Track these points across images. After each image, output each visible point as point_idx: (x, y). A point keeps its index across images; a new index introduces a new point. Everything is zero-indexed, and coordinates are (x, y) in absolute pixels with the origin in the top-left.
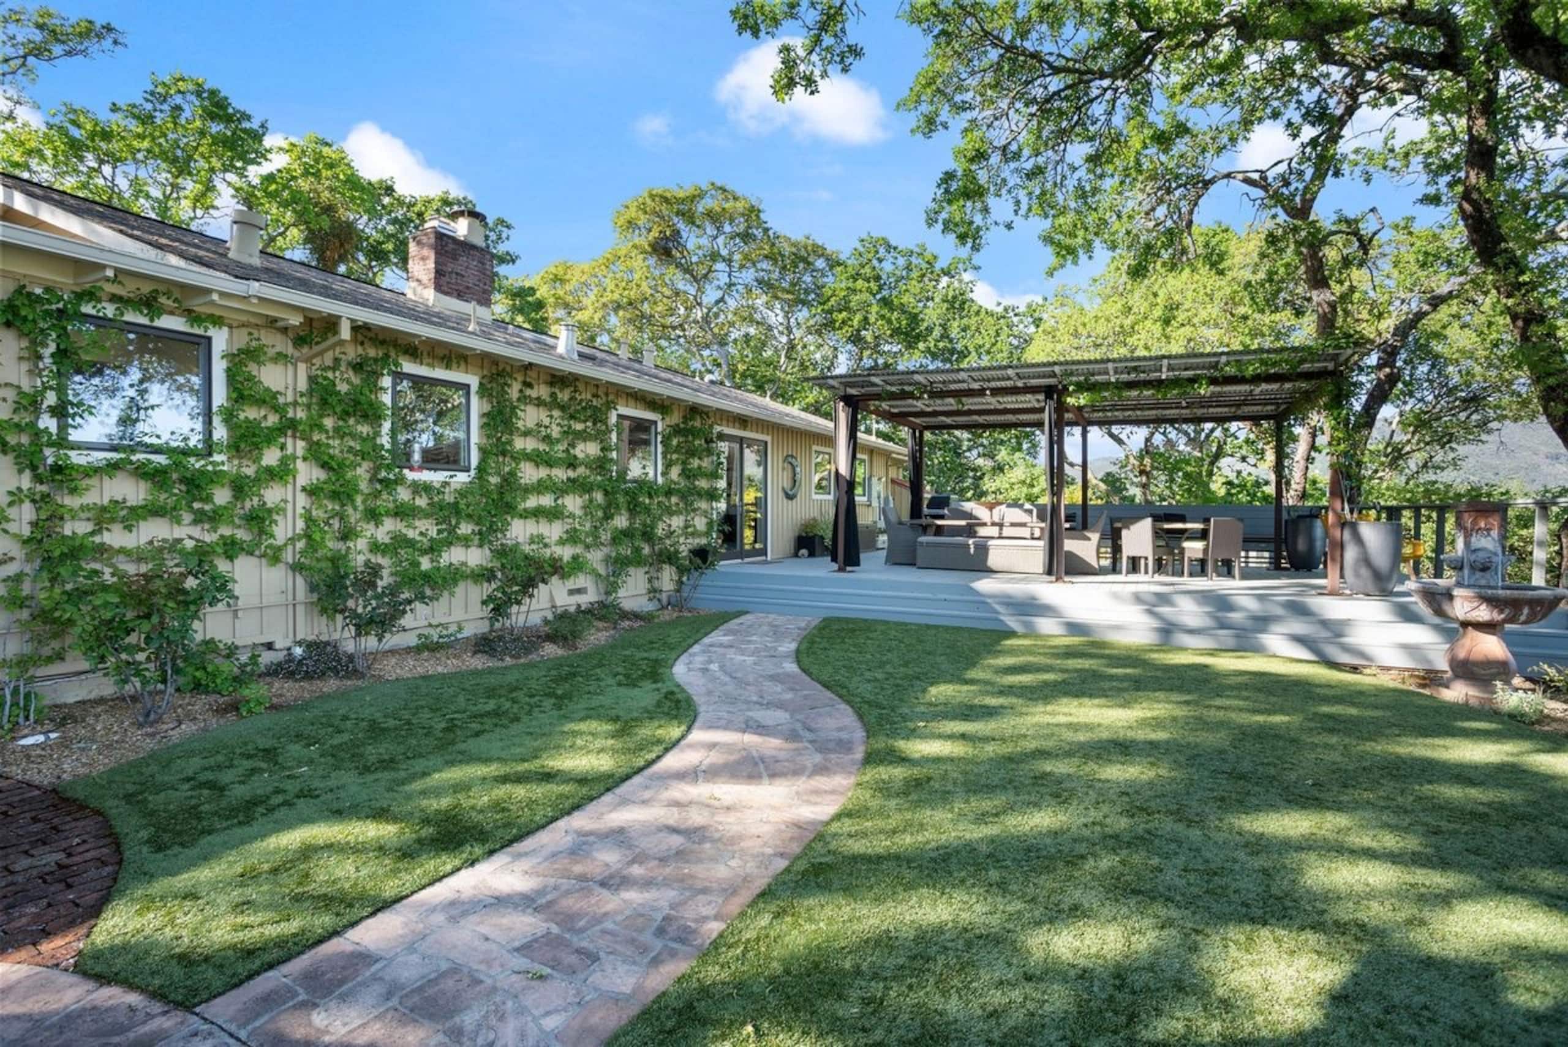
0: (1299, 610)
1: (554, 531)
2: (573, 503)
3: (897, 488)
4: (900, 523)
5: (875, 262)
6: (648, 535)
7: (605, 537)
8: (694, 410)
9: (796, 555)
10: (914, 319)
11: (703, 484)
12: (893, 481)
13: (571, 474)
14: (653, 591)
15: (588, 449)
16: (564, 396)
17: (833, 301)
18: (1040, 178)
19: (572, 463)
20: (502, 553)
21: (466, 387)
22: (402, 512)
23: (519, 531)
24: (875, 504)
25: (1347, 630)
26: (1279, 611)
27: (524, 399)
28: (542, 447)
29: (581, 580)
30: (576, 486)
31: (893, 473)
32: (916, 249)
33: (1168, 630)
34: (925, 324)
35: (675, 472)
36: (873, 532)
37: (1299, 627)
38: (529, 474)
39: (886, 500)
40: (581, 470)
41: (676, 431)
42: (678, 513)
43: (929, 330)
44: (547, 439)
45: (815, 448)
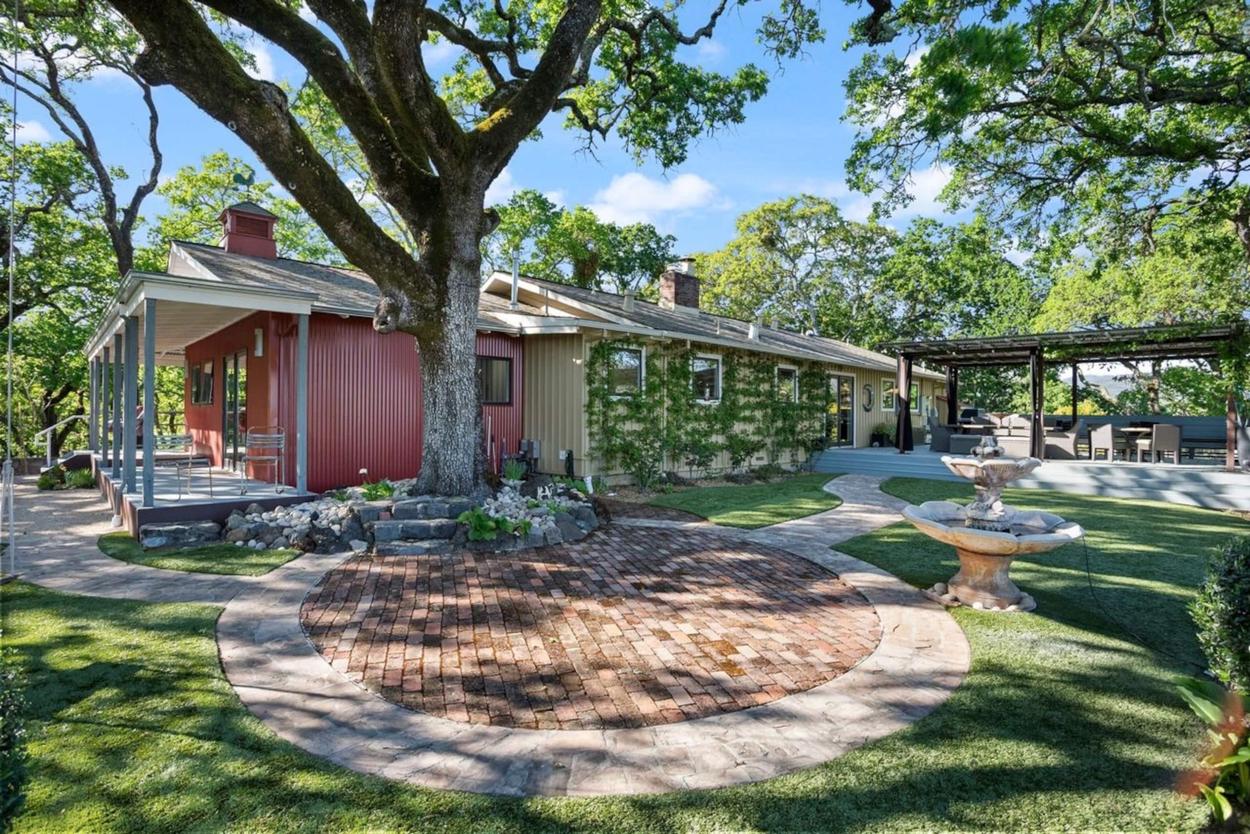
0: (1194, 478)
1: (750, 428)
2: (759, 414)
3: (941, 403)
4: (940, 426)
5: (924, 237)
6: (792, 432)
7: (772, 431)
8: (815, 363)
9: (871, 445)
10: (956, 280)
11: (819, 403)
12: (938, 398)
13: (758, 400)
14: (794, 462)
15: (765, 387)
16: (755, 361)
17: (893, 271)
18: (1027, 226)
19: (758, 394)
20: (730, 438)
21: (717, 361)
22: (697, 419)
23: (738, 428)
24: (924, 414)
25: (1224, 490)
26: (1182, 479)
27: (739, 364)
28: (747, 387)
29: (762, 453)
30: (761, 406)
31: (938, 392)
32: (958, 227)
33: (1102, 488)
34: (964, 284)
35: (805, 397)
36: (922, 433)
37: (1192, 488)
38: (742, 400)
39: (933, 411)
40: (762, 398)
41: (805, 375)
42: (806, 419)
43: (968, 287)
44: (749, 383)
45: (883, 379)
